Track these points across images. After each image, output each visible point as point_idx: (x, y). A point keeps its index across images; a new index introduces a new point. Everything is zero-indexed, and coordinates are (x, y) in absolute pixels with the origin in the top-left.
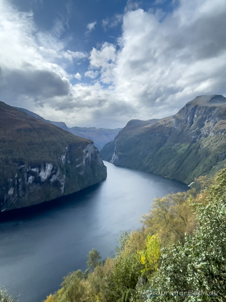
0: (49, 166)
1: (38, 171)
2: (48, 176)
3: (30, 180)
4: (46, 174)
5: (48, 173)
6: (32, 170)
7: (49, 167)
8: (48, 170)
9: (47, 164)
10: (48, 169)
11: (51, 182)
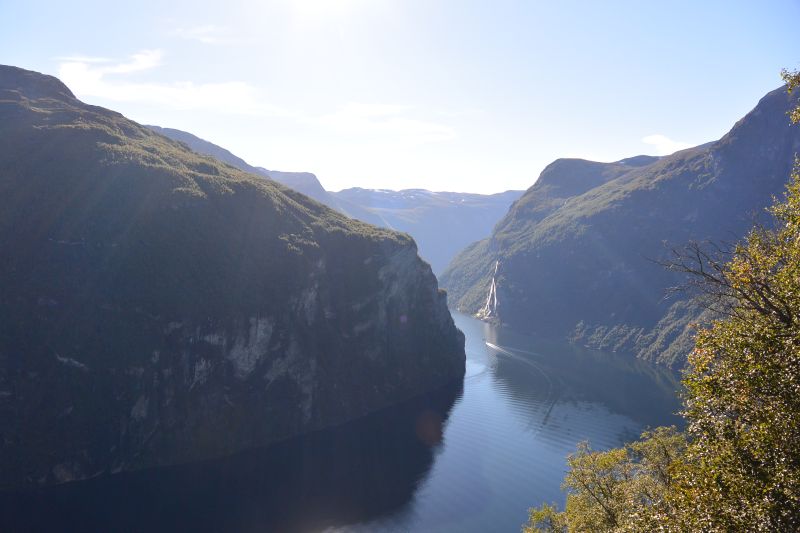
0: (260, 325)
1: (224, 343)
2: (258, 361)
3: (201, 372)
4: (250, 354)
5: (257, 352)
6: (207, 338)
7: (261, 330)
8: (258, 341)
9: (253, 320)
10: (259, 335)
11: (269, 381)
